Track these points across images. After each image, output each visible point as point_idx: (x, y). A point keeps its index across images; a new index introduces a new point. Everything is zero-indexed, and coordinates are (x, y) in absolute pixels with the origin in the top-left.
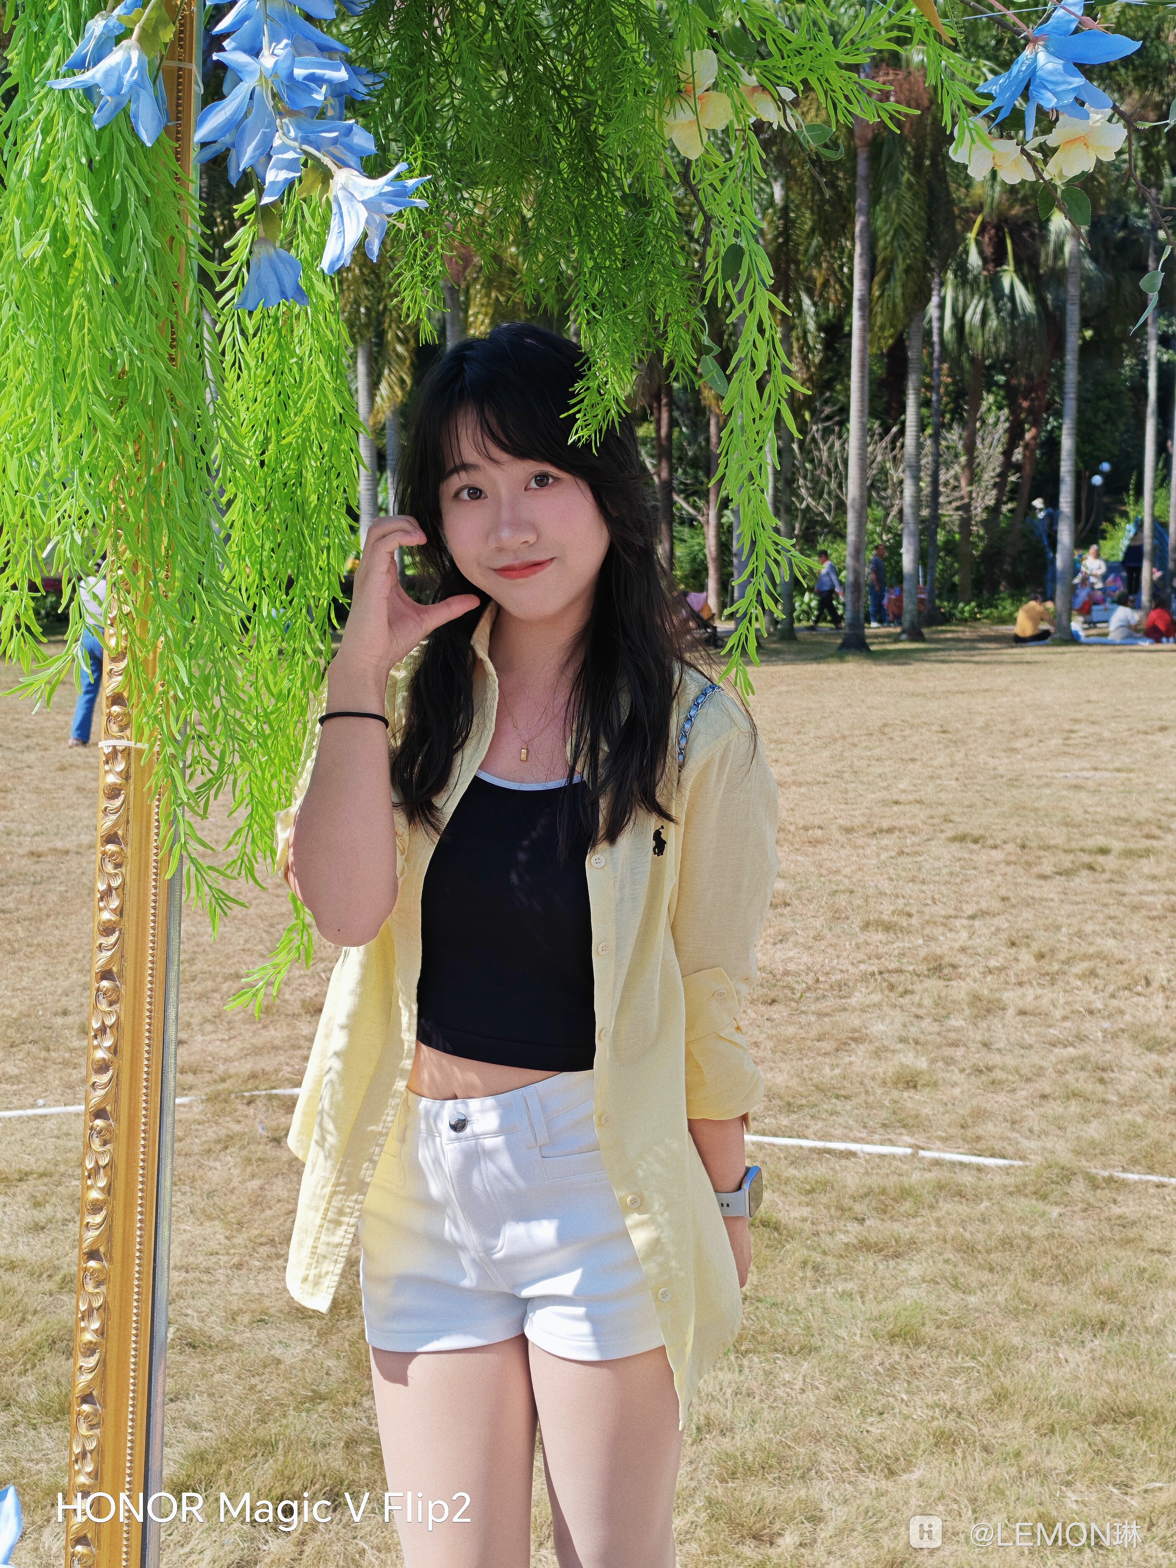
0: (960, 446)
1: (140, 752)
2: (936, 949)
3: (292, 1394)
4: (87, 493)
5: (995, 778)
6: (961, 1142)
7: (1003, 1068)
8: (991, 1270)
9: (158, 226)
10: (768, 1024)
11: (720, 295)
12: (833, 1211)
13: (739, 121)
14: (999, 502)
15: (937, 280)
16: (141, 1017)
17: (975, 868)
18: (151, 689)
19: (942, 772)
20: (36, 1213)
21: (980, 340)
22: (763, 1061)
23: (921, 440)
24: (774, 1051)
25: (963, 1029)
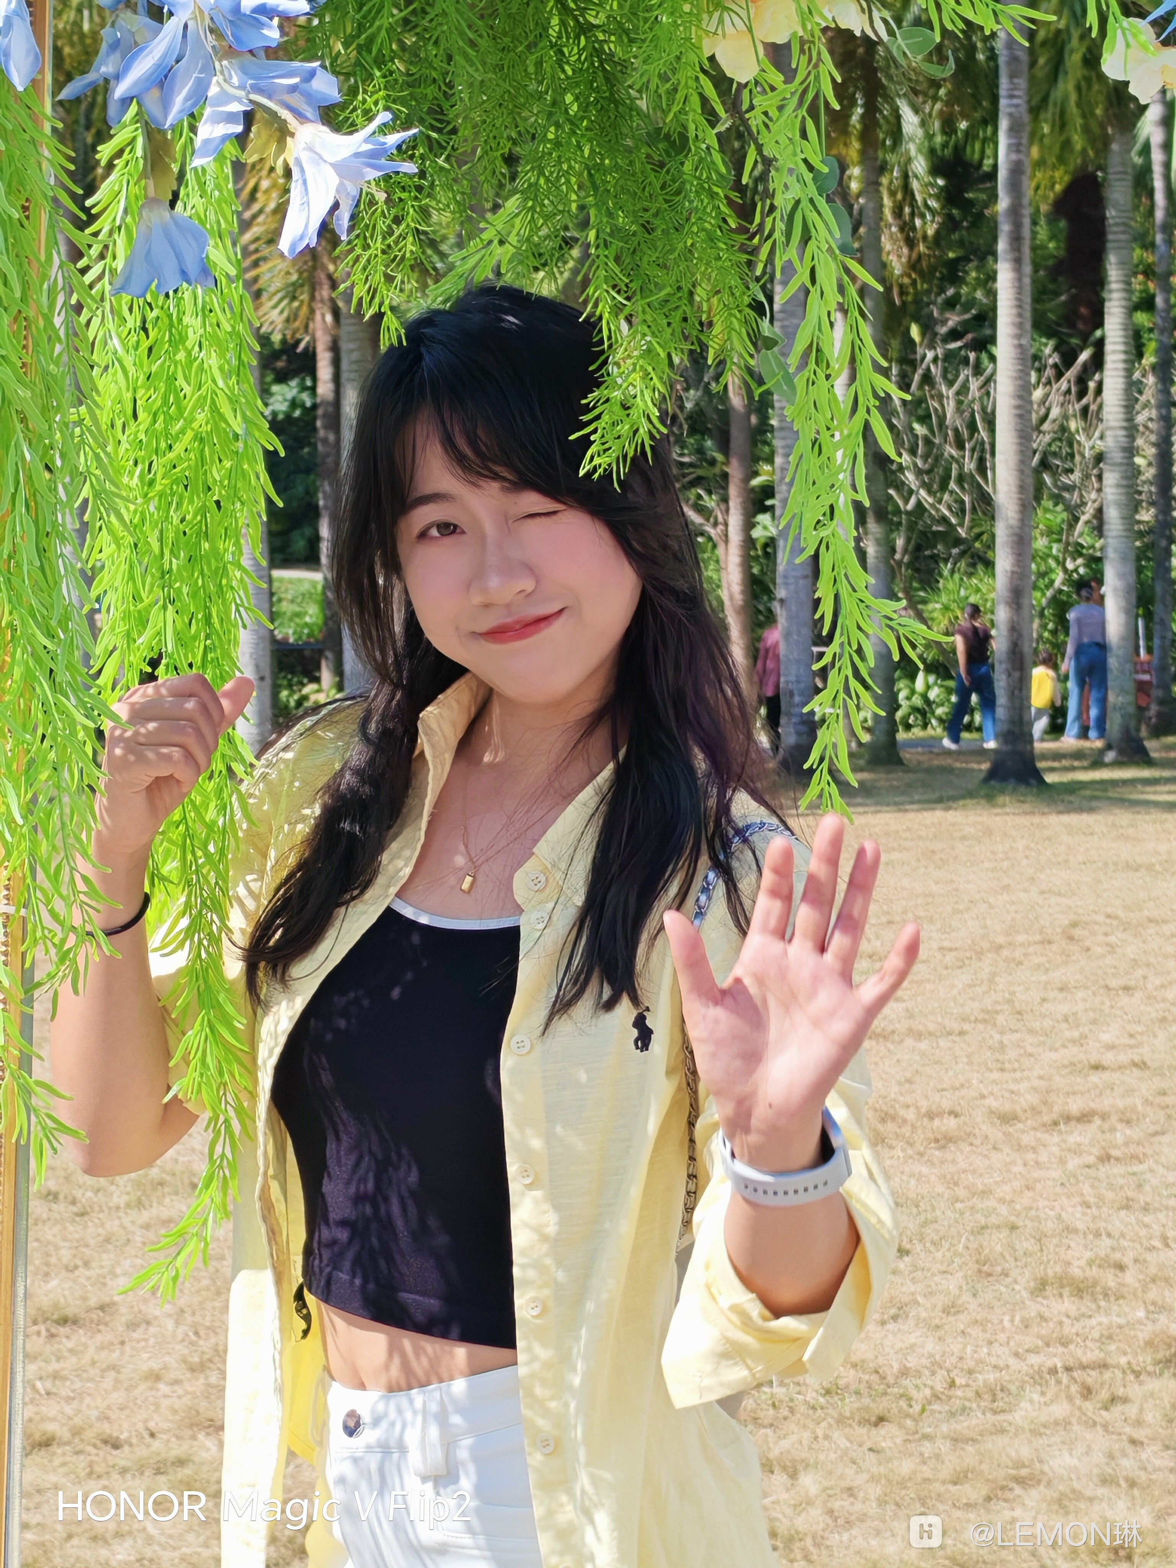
13: (805, 31)
22: (863, 1518)
23: (1137, 375)
24: (882, 1502)
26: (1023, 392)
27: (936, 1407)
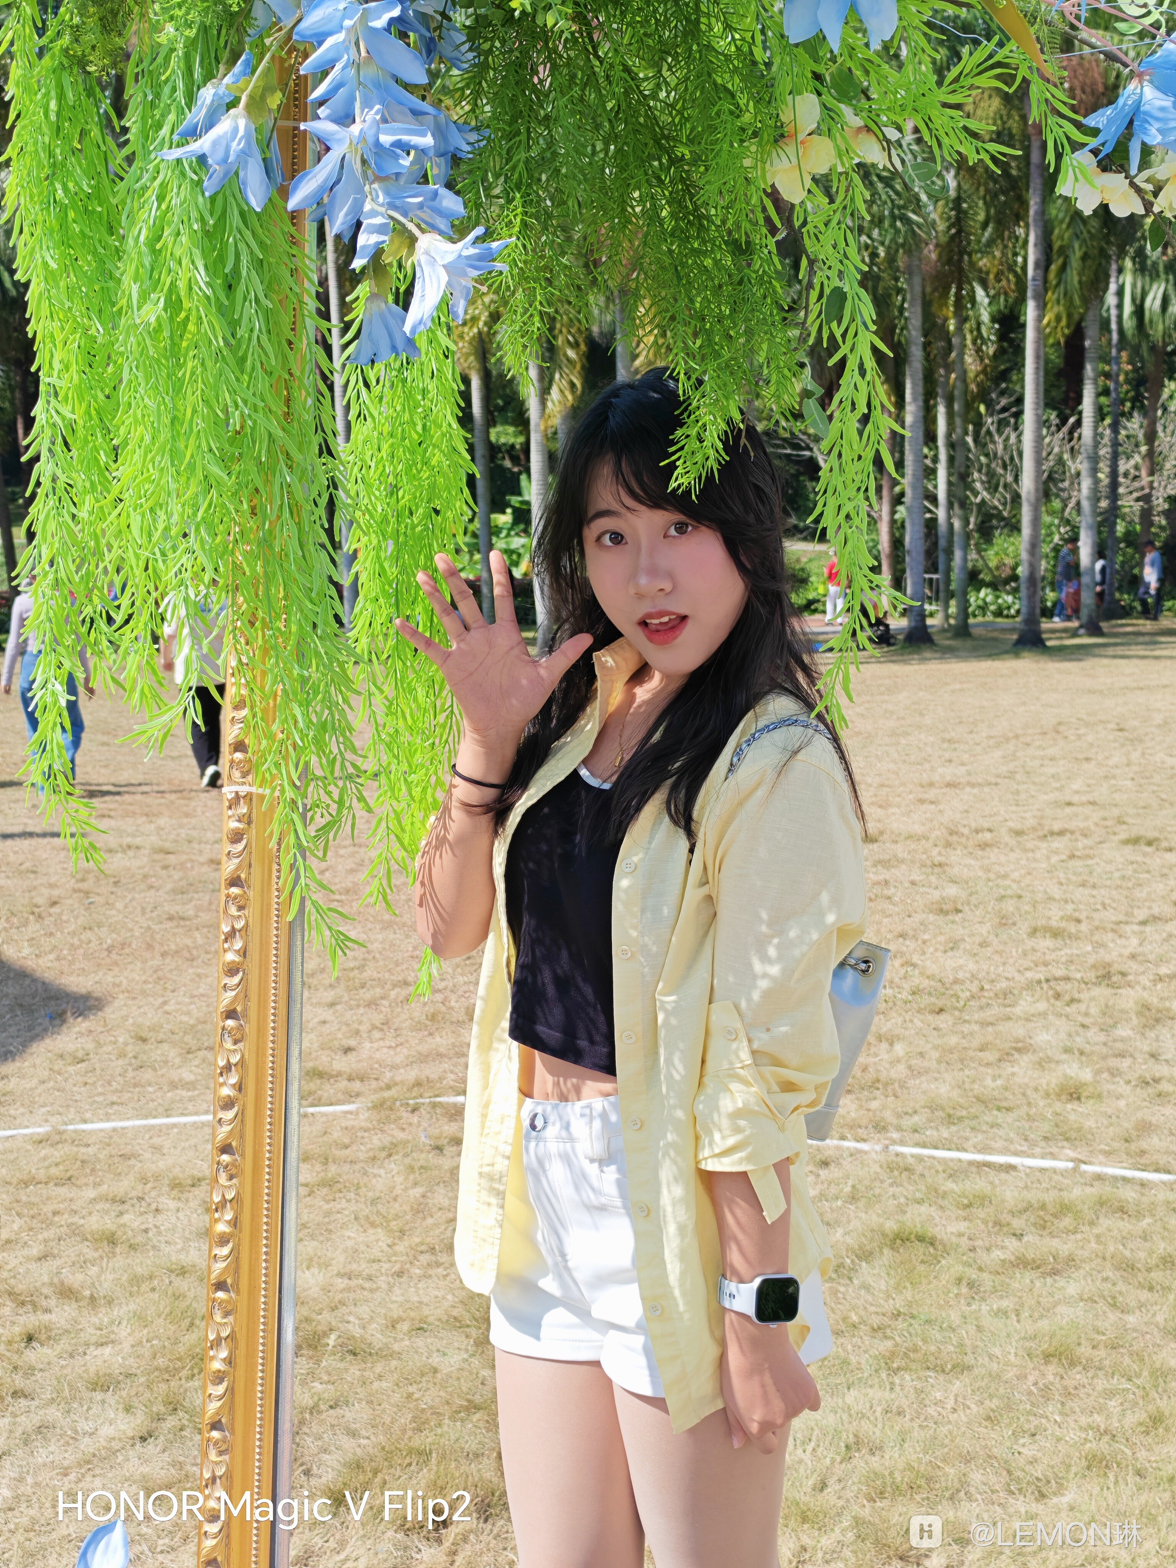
0: (1141, 435)
1: (262, 797)
2: (1104, 955)
3: (448, 1403)
6: (1124, 1156)
8: (1151, 1289)
9: (270, 287)
10: (935, 1033)
11: (825, 336)
12: (990, 1226)
13: (843, 164)
15: (1114, 267)
16: (264, 1055)
17: (1148, 872)
18: (271, 736)
19: (1118, 771)
21: (1160, 327)
22: (927, 1071)
23: (1100, 430)
24: (939, 1062)
25: (1130, 1039)
26: (1039, 439)
27: (972, 1003)
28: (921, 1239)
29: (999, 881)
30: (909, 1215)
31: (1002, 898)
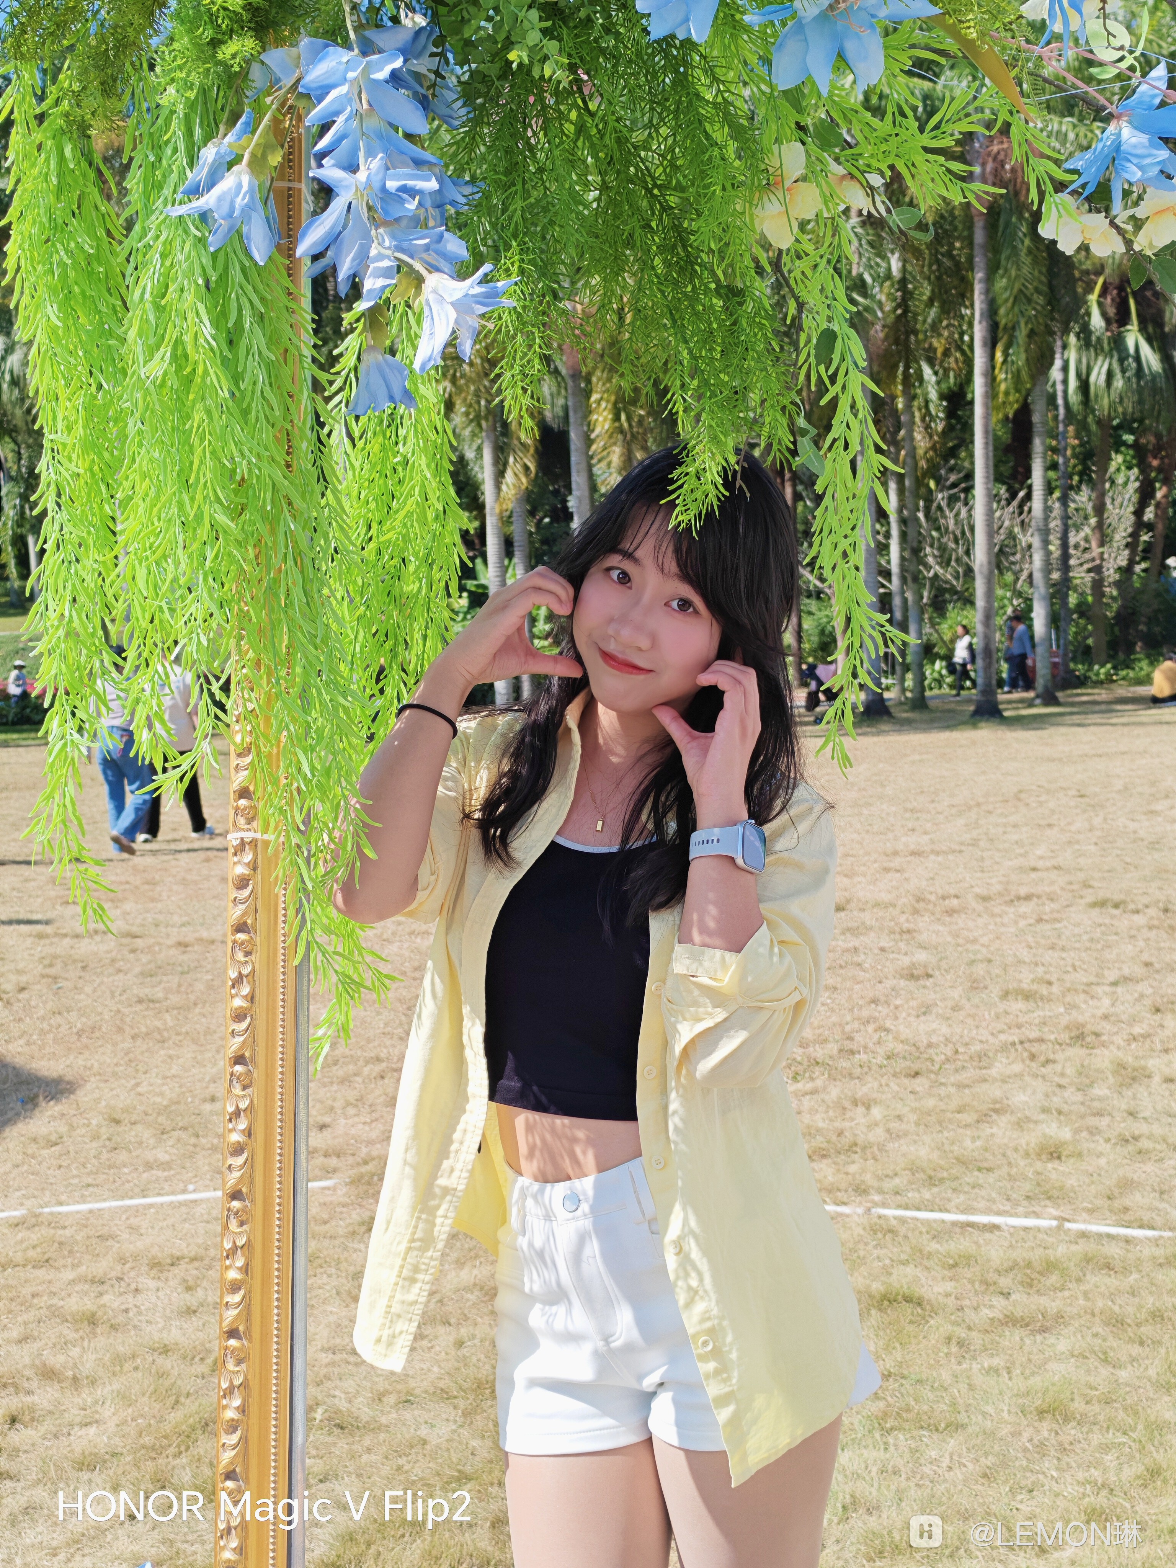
0: (1089, 507)
1: (267, 843)
2: (1078, 1017)
3: (438, 1474)
4: (211, 597)
5: (1135, 841)
6: (1108, 1214)
7: (1150, 1137)
8: (1142, 1343)
9: (273, 340)
10: (912, 1096)
11: (813, 379)
12: (977, 1285)
13: (828, 210)
14: (1132, 562)
15: (1059, 343)
16: (273, 1100)
17: (1116, 934)
18: (276, 782)
19: (1081, 837)
20: (187, 1296)
21: (1106, 401)
22: (906, 1134)
23: (1050, 503)
24: (917, 1124)
25: (1108, 1098)
26: (990, 513)
27: (947, 1066)
28: (908, 1299)
29: (969, 946)
30: (894, 1277)
31: (972, 962)
